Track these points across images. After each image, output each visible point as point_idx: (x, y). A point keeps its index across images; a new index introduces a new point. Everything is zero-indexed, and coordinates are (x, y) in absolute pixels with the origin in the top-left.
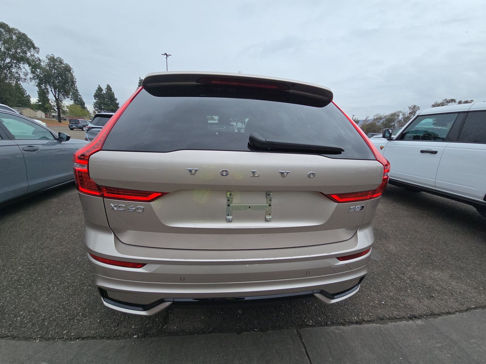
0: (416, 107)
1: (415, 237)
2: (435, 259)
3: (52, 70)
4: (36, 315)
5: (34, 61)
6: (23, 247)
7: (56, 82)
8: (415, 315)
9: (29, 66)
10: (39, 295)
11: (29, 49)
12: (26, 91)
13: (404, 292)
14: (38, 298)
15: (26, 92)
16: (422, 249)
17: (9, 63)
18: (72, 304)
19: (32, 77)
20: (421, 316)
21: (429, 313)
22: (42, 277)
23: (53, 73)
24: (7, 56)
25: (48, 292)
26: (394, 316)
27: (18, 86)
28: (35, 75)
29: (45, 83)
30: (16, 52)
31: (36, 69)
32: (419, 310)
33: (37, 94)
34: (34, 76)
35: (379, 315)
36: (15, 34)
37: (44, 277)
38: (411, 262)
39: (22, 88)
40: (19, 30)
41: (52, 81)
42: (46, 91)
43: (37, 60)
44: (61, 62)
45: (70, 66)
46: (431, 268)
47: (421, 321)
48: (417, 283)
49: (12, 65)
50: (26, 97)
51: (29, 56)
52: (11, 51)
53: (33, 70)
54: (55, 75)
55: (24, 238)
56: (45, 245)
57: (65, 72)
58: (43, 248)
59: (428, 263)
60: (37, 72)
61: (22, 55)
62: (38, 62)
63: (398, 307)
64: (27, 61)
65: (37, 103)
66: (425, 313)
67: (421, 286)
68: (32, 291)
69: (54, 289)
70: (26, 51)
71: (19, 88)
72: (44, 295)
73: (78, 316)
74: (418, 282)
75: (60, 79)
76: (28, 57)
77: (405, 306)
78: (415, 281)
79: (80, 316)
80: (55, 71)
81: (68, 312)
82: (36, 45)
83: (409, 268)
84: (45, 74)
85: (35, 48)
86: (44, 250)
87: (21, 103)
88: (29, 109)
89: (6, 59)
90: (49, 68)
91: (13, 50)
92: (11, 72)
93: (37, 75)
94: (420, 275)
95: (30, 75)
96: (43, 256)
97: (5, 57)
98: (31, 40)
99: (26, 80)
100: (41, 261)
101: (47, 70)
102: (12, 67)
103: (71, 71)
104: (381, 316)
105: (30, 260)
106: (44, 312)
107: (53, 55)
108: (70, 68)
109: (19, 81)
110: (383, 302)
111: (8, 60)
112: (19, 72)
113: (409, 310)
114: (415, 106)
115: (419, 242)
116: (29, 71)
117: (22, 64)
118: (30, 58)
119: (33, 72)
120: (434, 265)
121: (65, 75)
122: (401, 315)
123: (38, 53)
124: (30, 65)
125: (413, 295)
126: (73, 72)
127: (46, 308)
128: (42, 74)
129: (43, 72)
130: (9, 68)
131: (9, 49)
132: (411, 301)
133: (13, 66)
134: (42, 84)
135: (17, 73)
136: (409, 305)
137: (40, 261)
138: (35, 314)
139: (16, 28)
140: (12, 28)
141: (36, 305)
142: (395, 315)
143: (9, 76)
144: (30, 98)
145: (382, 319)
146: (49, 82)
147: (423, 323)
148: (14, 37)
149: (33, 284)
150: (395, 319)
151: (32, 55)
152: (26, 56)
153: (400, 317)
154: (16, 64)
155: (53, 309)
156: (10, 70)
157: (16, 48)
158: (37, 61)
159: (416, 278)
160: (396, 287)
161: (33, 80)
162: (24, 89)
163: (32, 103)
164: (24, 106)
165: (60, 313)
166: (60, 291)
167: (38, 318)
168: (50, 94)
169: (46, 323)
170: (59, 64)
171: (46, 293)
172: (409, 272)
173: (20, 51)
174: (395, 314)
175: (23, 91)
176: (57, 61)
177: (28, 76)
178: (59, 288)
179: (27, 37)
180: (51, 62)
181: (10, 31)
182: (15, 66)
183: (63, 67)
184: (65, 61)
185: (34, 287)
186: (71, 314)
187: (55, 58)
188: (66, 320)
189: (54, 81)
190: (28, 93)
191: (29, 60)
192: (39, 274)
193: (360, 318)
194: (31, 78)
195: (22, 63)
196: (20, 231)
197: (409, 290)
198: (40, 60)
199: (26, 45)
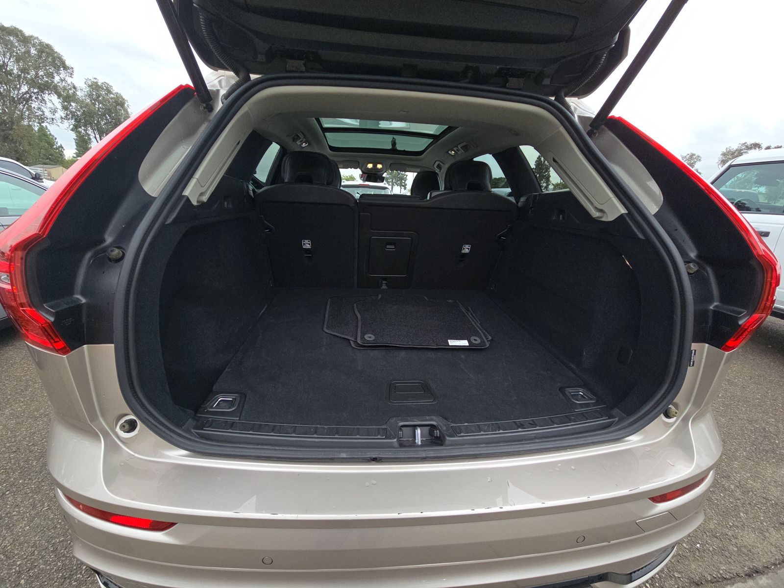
0: (694, 157)
1: (733, 396)
2: (777, 442)
3: (96, 104)
4: (7, 561)
5: (66, 89)
6: (4, 414)
7: (103, 123)
8: (757, 569)
9: (58, 98)
10: (15, 518)
11: (58, 69)
12: (56, 139)
13: (734, 519)
14: (13, 525)
15: (56, 141)
16: (751, 421)
17: (26, 93)
18: (70, 543)
19: (63, 116)
20: (768, 568)
21: (779, 559)
22: (25, 480)
23: (97, 109)
24: (23, 82)
25: (32, 511)
26: (721, 574)
27: (43, 131)
28: (69, 112)
29: (85, 126)
30: (37, 75)
31: (69, 102)
32: (763, 555)
33: (75, 144)
34: (67, 115)
35: (693, 576)
36: (34, 45)
37: (30, 479)
38: (737, 450)
39: (50, 134)
40: (40, 38)
41: (96, 122)
42: (86, 138)
43: (70, 87)
44: (109, 91)
45: (124, 97)
46: (774, 460)
47: (767, 578)
48: (754, 497)
49: (31, 97)
50: (57, 148)
51: (58, 81)
52: (28, 74)
53: (66, 103)
54: (100, 112)
55: (10, 395)
56: (42, 411)
57: (116, 107)
58: (38, 418)
59: (767, 452)
60: (71, 107)
61: (46, 79)
62: (72, 91)
63: (726, 553)
64: (55, 90)
65: (75, 157)
66: (773, 560)
67: (762, 503)
68: (6, 508)
69: (44, 508)
70: (53, 73)
71: (44, 135)
72: (25, 521)
73: (79, 572)
74: (755, 495)
75: (108, 118)
76: (56, 82)
77: (739, 549)
78: (751, 493)
79: (83, 572)
80: (100, 105)
81: (63, 561)
82: (68, 63)
83: (736, 464)
84: (84, 111)
85: (66, 68)
86: (39, 422)
87: (50, 159)
88: (62, 168)
89: (20, 86)
90: (91, 101)
91: (33, 73)
92: (29, 108)
93: (71, 112)
94: (756, 479)
95: (61, 113)
96: (35, 433)
97: (19, 83)
98: (59, 54)
99: (55, 121)
100: (29, 445)
101: (87, 104)
102: (32, 100)
103: (126, 105)
104: (697, 578)
105: (11, 442)
106: (21, 557)
107: (96, 79)
108: (124, 99)
109: (43, 122)
110: (698, 545)
111: (24, 89)
112: (42, 107)
113: (747, 558)
114: (692, 155)
115: (742, 406)
116: (59, 106)
117: (47, 95)
118: (60, 84)
119: (65, 108)
120: (777, 454)
121: (116, 112)
122: (733, 571)
123: (71, 77)
124: (59, 96)
125: (751, 523)
126: (128, 106)
127: (24, 549)
128: (79, 111)
129: (81, 108)
130: (27, 100)
131: (24, 71)
132: (749, 538)
133: (33, 98)
134: (81, 127)
135: (39, 109)
136: (745, 547)
137: (27, 445)
138: (5, 558)
139: (35, 35)
140: (28, 37)
141: (8, 541)
142: (721, 572)
143: (27, 114)
144: (64, 150)
145: (699, 583)
146: (91, 123)
147: (770, 581)
148: (33, 51)
149: (8, 492)
150: (723, 582)
151: (63, 79)
152: (53, 82)
153: (732, 576)
154: (37, 95)
155: (36, 553)
156: (28, 104)
157: (37, 68)
158: (70, 89)
159: (752, 485)
160: (718, 509)
161: (66, 121)
162: (53, 136)
163: (66, 159)
164: (55, 164)
165: (48, 562)
166: (52, 513)
167: (11, 569)
168: (92, 144)
169: (23, 582)
170: (106, 94)
171: (28, 514)
172: (736, 473)
173: (42, 73)
174: (723, 570)
175: (52, 139)
176: (103, 89)
177: (56, 114)
178: (51, 505)
179: (53, 50)
180: (93, 91)
181: (26, 40)
182: (36, 98)
183: (112, 98)
184: (116, 89)
185: (10, 499)
186: (66, 565)
187: (99, 84)
188: (58, 578)
189: (98, 121)
190: (59, 142)
191: (59, 88)
192: (21, 473)
193: (657, 584)
194: (62, 118)
195: (47, 92)
196: (6, 382)
197: (742, 514)
198: (75, 88)
199: (53, 64)
